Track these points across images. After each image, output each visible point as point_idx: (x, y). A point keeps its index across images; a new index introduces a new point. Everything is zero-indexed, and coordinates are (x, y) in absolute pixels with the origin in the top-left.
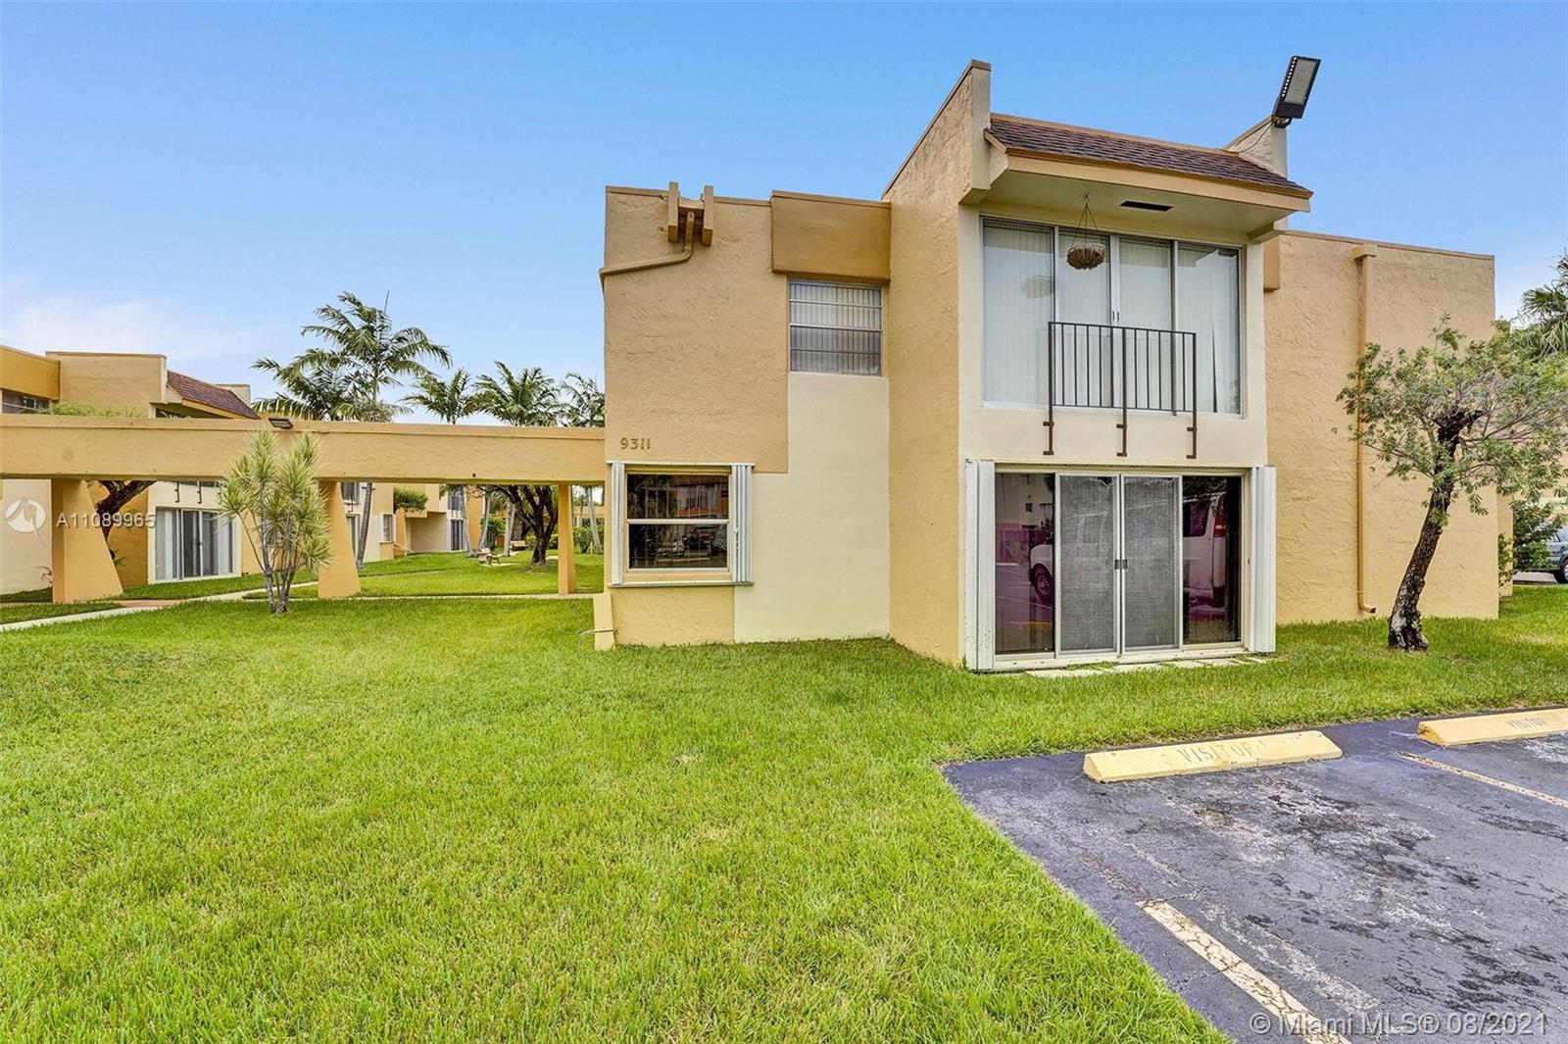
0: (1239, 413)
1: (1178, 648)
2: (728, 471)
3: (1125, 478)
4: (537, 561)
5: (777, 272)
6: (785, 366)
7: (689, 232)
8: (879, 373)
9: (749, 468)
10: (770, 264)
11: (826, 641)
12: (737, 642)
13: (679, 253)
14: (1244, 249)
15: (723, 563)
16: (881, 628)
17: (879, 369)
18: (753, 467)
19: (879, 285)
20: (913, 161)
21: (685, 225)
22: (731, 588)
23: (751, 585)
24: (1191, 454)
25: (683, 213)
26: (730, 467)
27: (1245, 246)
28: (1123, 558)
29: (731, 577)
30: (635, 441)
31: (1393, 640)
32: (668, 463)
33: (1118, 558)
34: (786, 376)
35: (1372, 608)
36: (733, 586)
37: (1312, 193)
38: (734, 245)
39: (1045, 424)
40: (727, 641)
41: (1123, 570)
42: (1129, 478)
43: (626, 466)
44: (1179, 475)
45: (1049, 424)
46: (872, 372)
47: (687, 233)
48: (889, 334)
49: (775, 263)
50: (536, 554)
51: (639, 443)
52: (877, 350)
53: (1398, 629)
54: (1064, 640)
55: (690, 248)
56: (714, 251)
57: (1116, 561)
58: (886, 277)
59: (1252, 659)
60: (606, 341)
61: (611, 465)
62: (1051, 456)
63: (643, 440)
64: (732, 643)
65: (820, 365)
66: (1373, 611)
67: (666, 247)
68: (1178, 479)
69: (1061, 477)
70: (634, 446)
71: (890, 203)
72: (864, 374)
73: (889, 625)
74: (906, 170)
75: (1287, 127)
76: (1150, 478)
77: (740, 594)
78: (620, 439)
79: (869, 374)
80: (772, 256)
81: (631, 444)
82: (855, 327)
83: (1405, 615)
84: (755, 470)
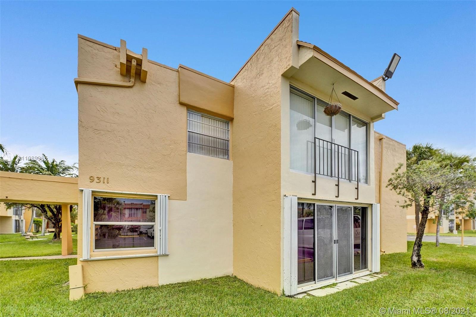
0: (367, 184)
1: (352, 273)
2: (156, 198)
3: (337, 206)
4: (56, 238)
5: (182, 104)
6: (185, 149)
7: (133, 71)
8: (228, 159)
9: (167, 197)
10: (178, 99)
11: (205, 280)
12: (160, 284)
13: (127, 82)
14: (370, 123)
15: (152, 245)
16: (229, 271)
17: (228, 157)
18: (169, 196)
19: (228, 120)
20: (249, 64)
21: (131, 67)
22: (157, 257)
23: (167, 255)
24: (357, 198)
25: (129, 59)
26: (157, 196)
27: (370, 122)
28: (337, 239)
29: (157, 252)
30: (99, 178)
31: (414, 265)
32: (121, 192)
33: (335, 239)
34: (186, 154)
35: (384, 251)
36: (158, 256)
37: (399, 103)
38: (158, 86)
39: (313, 182)
40: (154, 284)
41: (337, 244)
42: (339, 206)
43: (93, 192)
44: (352, 206)
45: (314, 182)
46: (224, 157)
47: (132, 72)
48: (232, 142)
49: (180, 100)
50: (55, 235)
51: (102, 179)
52: (226, 148)
53: (416, 261)
54: (318, 275)
55: (134, 81)
56: (147, 86)
57: (335, 240)
58: (232, 117)
59: (374, 275)
60: (79, 120)
61: (82, 190)
62: (314, 196)
63: (104, 178)
64: (157, 286)
65: (201, 151)
66: (384, 252)
67: (119, 77)
68: (352, 207)
69: (317, 205)
70: (98, 181)
71: (234, 85)
72: (221, 158)
73: (233, 269)
74: (244, 69)
75: (386, 81)
76: (344, 207)
77: (161, 260)
78: (88, 177)
79: (223, 158)
80: (179, 96)
81: (96, 180)
82: (217, 136)
83: (418, 256)
84: (170, 197)
